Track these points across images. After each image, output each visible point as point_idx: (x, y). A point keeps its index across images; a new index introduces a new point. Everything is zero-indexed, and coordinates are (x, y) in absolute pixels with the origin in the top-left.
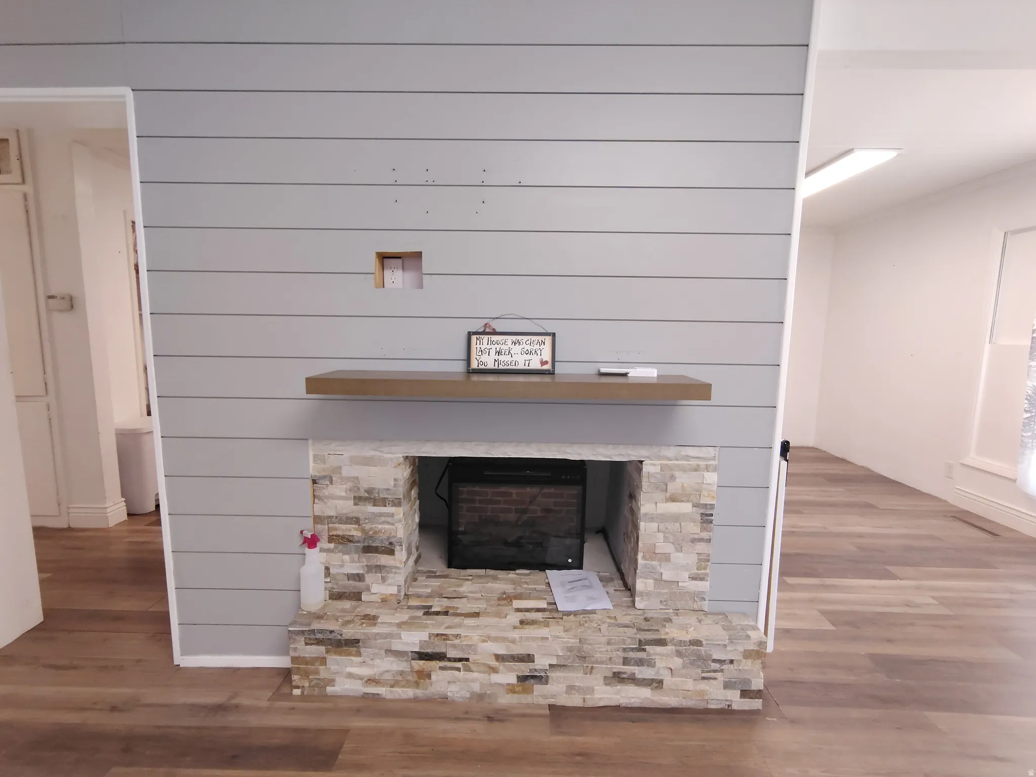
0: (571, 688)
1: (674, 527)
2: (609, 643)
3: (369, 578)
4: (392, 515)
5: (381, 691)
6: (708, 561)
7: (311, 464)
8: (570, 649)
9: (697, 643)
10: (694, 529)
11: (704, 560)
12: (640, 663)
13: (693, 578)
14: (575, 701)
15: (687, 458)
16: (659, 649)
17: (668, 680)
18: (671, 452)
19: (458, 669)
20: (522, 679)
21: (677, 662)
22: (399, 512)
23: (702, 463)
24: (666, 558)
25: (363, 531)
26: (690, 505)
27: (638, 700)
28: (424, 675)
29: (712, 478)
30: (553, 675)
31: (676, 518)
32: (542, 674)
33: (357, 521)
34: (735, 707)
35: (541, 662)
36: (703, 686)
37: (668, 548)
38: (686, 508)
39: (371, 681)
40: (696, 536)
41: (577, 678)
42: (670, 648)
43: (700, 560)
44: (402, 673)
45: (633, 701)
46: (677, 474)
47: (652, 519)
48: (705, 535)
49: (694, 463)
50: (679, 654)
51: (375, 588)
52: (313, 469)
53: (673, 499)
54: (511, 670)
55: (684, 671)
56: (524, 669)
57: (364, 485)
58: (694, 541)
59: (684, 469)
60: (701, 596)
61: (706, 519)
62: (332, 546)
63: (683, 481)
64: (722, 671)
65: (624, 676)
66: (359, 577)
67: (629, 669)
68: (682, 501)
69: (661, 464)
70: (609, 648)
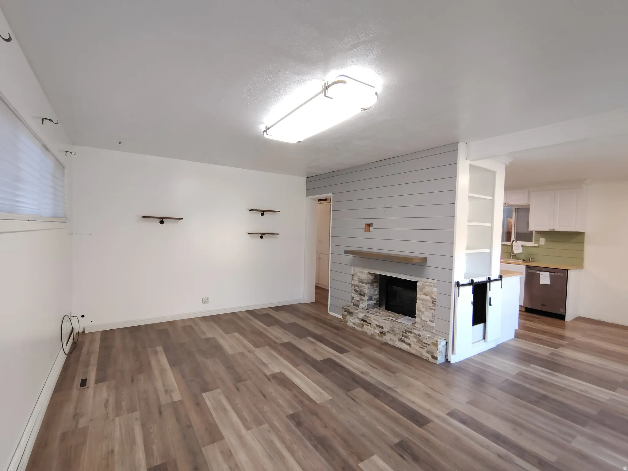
0: (391, 339)
1: (425, 303)
2: (399, 329)
3: (360, 301)
4: (365, 286)
5: (356, 327)
6: (435, 317)
7: (352, 271)
8: (391, 328)
9: (419, 335)
10: (431, 305)
11: (434, 316)
12: (406, 337)
13: (431, 321)
14: (391, 343)
15: (429, 282)
16: (410, 334)
17: (413, 345)
18: (424, 280)
19: (369, 326)
20: (381, 333)
21: (415, 340)
22: (367, 286)
23: (433, 285)
24: (423, 312)
25: (360, 290)
26: (430, 297)
27: (405, 349)
28: (363, 325)
29: (435, 290)
30: (387, 334)
31: (426, 301)
32: (385, 333)
33: (358, 286)
34: (430, 360)
35: (385, 330)
36: (421, 350)
37: (423, 310)
38: (428, 298)
39: (354, 324)
40: (431, 308)
41: (392, 336)
42: (413, 335)
43: (432, 316)
44: (359, 323)
45: (404, 348)
46: (426, 287)
47: (420, 300)
48: (434, 308)
49: (431, 284)
50: (415, 338)
51: (361, 305)
52: (352, 273)
53: (425, 294)
54: (379, 330)
55: (416, 343)
56: (381, 330)
57: (361, 278)
58: (431, 309)
59: (428, 286)
60: (432, 328)
61: (434, 302)
62: (354, 292)
63: (427, 289)
64: (426, 347)
65: (402, 340)
66: (358, 301)
67: (403, 338)
68: (427, 296)
69: (422, 283)
70: (399, 330)
